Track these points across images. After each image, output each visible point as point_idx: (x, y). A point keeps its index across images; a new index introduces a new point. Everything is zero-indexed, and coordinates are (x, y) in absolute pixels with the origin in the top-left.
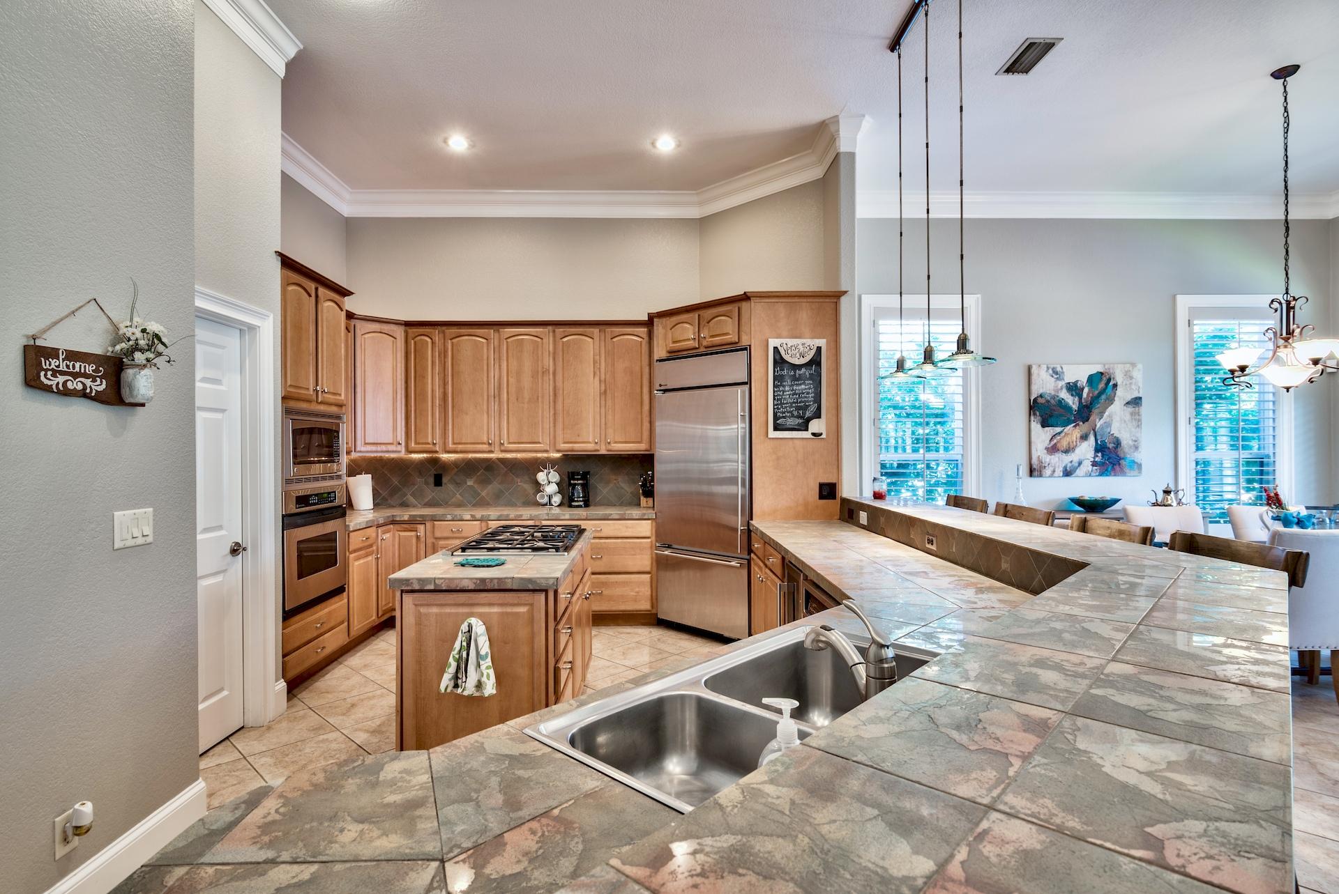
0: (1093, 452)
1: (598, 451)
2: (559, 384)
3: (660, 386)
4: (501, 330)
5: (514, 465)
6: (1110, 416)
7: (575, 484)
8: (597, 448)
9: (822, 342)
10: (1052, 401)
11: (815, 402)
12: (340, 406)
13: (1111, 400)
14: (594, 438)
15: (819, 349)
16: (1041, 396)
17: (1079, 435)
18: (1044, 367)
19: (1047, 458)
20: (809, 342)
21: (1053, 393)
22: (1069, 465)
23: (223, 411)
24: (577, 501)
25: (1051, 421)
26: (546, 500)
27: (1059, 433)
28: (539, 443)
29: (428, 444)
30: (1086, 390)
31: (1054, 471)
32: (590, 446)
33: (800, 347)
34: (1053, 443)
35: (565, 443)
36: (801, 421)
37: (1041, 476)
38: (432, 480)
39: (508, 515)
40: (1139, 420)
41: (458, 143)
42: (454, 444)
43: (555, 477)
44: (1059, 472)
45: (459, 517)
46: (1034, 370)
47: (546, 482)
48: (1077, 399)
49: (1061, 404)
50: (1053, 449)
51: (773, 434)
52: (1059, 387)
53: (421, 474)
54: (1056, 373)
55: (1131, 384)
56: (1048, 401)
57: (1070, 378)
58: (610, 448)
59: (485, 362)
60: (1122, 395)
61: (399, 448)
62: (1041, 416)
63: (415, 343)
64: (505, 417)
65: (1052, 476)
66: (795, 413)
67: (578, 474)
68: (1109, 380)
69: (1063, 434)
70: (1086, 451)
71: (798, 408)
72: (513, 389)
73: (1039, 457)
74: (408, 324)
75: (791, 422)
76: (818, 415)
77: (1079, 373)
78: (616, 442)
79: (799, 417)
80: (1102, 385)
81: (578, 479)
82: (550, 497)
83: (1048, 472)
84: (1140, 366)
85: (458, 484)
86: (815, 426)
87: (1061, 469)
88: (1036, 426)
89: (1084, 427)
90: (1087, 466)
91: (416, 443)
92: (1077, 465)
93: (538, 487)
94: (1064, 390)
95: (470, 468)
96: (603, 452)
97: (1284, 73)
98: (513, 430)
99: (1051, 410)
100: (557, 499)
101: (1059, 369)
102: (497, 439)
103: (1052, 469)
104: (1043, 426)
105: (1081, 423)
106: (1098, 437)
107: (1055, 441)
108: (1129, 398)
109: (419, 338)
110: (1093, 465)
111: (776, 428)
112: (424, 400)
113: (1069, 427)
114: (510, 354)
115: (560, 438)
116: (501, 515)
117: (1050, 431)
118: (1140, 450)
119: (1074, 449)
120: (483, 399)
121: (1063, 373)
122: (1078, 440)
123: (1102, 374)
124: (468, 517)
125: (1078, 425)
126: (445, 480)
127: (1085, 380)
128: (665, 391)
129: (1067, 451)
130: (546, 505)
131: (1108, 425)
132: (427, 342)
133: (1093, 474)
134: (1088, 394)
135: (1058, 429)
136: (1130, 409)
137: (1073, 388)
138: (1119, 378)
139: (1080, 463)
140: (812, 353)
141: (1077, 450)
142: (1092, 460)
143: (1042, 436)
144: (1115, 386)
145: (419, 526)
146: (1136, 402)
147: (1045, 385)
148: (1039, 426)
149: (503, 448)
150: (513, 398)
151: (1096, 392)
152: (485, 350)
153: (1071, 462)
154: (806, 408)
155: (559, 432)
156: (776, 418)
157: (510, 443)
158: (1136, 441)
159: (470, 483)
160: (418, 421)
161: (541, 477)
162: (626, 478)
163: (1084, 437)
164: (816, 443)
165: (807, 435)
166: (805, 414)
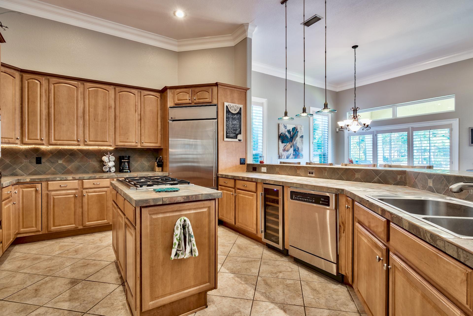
0: (293, 151)
1: (137, 146)
2: (117, 114)
3: (172, 118)
4: (85, 83)
5: (87, 153)
6: (297, 141)
7: (125, 162)
8: (136, 145)
9: (241, 106)
10: (284, 135)
11: (239, 128)
13: (297, 136)
14: (135, 140)
15: (241, 108)
16: (281, 133)
18: (282, 124)
19: (283, 153)
20: (238, 105)
21: (284, 133)
22: (288, 155)
24: (126, 170)
25: (284, 141)
26: (108, 169)
27: (286, 145)
28: (107, 142)
29: (38, 140)
30: (292, 132)
31: (284, 157)
32: (134, 144)
33: (235, 107)
34: (284, 148)
35: (120, 142)
36: (235, 135)
37: (281, 159)
38: (34, 161)
39: (95, 177)
40: (303, 142)
42: (55, 140)
43: (113, 158)
44: (286, 157)
45: (65, 179)
46: (280, 125)
47: (108, 161)
48: (290, 135)
49: (286, 135)
50: (284, 150)
51: (226, 139)
53: (26, 157)
54: (285, 126)
55: (301, 131)
56: (283, 135)
57: (288, 129)
58: (142, 145)
59: (76, 99)
60: (299, 134)
61: (17, 141)
62: (282, 140)
63: (28, 83)
64: (88, 128)
66: (233, 132)
67: (126, 157)
68: (297, 130)
69: (286, 146)
70: (291, 151)
71: (234, 130)
72: (92, 114)
73: (281, 152)
74: (23, 71)
75: (232, 135)
76: (240, 133)
77: (290, 127)
78: (146, 143)
79: (234, 133)
80: (295, 131)
81: (126, 159)
82: (110, 168)
83: (283, 157)
84: (303, 126)
85: (52, 163)
86: (239, 137)
87: (286, 156)
88: (280, 143)
89: (291, 144)
90: (292, 156)
91: (29, 139)
93: (102, 163)
94: (287, 132)
95: (60, 154)
96: (139, 147)
97: (355, 47)
98: (92, 135)
99: (284, 138)
100: (113, 169)
101: (286, 125)
102: (82, 139)
103: (284, 156)
104: (282, 143)
106: (294, 147)
108: (301, 136)
109: (31, 80)
110: (293, 155)
111: (227, 137)
112: (35, 115)
113: (288, 144)
114: (90, 96)
115: (118, 139)
116: (91, 177)
118: (303, 151)
120: (74, 118)
121: (287, 127)
123: (295, 128)
124: (71, 178)
125: (290, 143)
126: (43, 160)
127: (291, 130)
128: (173, 120)
129: (287, 151)
130: (108, 172)
131: (296, 143)
132: (37, 83)
133: (293, 158)
134: (292, 134)
135: (285, 144)
136: (301, 139)
137: (289, 132)
138: (299, 130)
139: (290, 155)
140: (239, 109)
141: (290, 151)
142: (293, 154)
143: (282, 145)
144: (298, 132)
145: (37, 185)
146: (302, 137)
147: (283, 130)
149: (86, 143)
150: (92, 118)
151: (294, 133)
152: (76, 93)
153: (288, 154)
154: (236, 130)
155: (117, 136)
156: (227, 133)
157: (90, 141)
158: (302, 148)
159: (60, 162)
160: (30, 127)
161: (105, 158)
162: (146, 159)
163: (291, 147)
164: (239, 143)
165: (237, 140)
166: (236, 132)
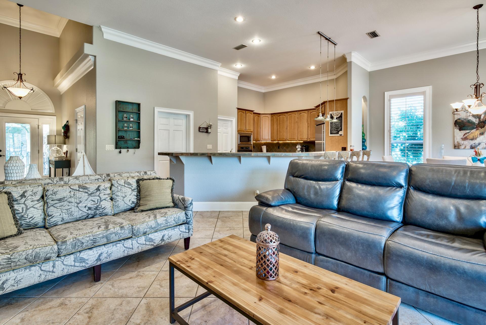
1: (307, 140)
2: (299, 125)
3: (316, 124)
4: (288, 113)
7: (303, 148)
9: (343, 112)
10: (465, 121)
11: (340, 127)
12: (252, 132)
14: (306, 137)
15: (342, 113)
16: (459, 119)
17: (479, 133)
19: (462, 142)
20: (339, 112)
21: (465, 118)
22: (473, 145)
23: (228, 133)
25: (463, 128)
27: (468, 133)
28: (295, 139)
32: (305, 139)
33: (337, 113)
34: (465, 136)
36: (337, 132)
37: (459, 148)
38: (278, 147)
41: (274, 77)
42: (279, 139)
43: (300, 146)
47: (298, 148)
48: (477, 119)
49: (469, 121)
50: (465, 139)
51: (330, 135)
52: (468, 115)
53: (275, 146)
56: (462, 121)
59: (285, 121)
61: (269, 140)
62: (460, 127)
63: (273, 118)
64: (288, 133)
65: (464, 148)
66: (336, 130)
67: (304, 146)
69: (470, 133)
70: (482, 139)
71: (336, 128)
72: (290, 127)
73: (458, 142)
74: (271, 114)
75: (334, 132)
76: (341, 130)
78: (311, 138)
79: (336, 131)
83: (463, 147)
85: (283, 148)
86: (340, 133)
87: (469, 146)
89: (481, 130)
90: (482, 145)
91: (273, 139)
92: (478, 144)
93: (296, 149)
94: (472, 117)
95: (285, 145)
96: (309, 141)
97: (478, 7)
98: (290, 136)
99: (465, 124)
100: (300, 151)
102: (287, 138)
103: (465, 146)
104: (460, 130)
105: (480, 128)
107: (466, 136)
111: (331, 133)
112: (274, 130)
113: (473, 130)
114: (289, 119)
115: (299, 138)
117: (464, 132)
119: (476, 139)
120: (284, 129)
122: (478, 135)
125: (478, 129)
126: (280, 147)
129: (472, 139)
132: (275, 117)
134: (484, 117)
135: (468, 131)
139: (479, 144)
140: (340, 114)
141: (478, 139)
142: (485, 142)
143: (460, 134)
147: (462, 115)
148: (458, 130)
149: (288, 140)
150: (290, 129)
152: (285, 118)
153: (475, 143)
154: (338, 128)
156: (331, 131)
159: (285, 148)
160: (273, 134)
161: (297, 146)
163: (482, 134)
164: (341, 137)
165: (338, 135)
166: (338, 130)
